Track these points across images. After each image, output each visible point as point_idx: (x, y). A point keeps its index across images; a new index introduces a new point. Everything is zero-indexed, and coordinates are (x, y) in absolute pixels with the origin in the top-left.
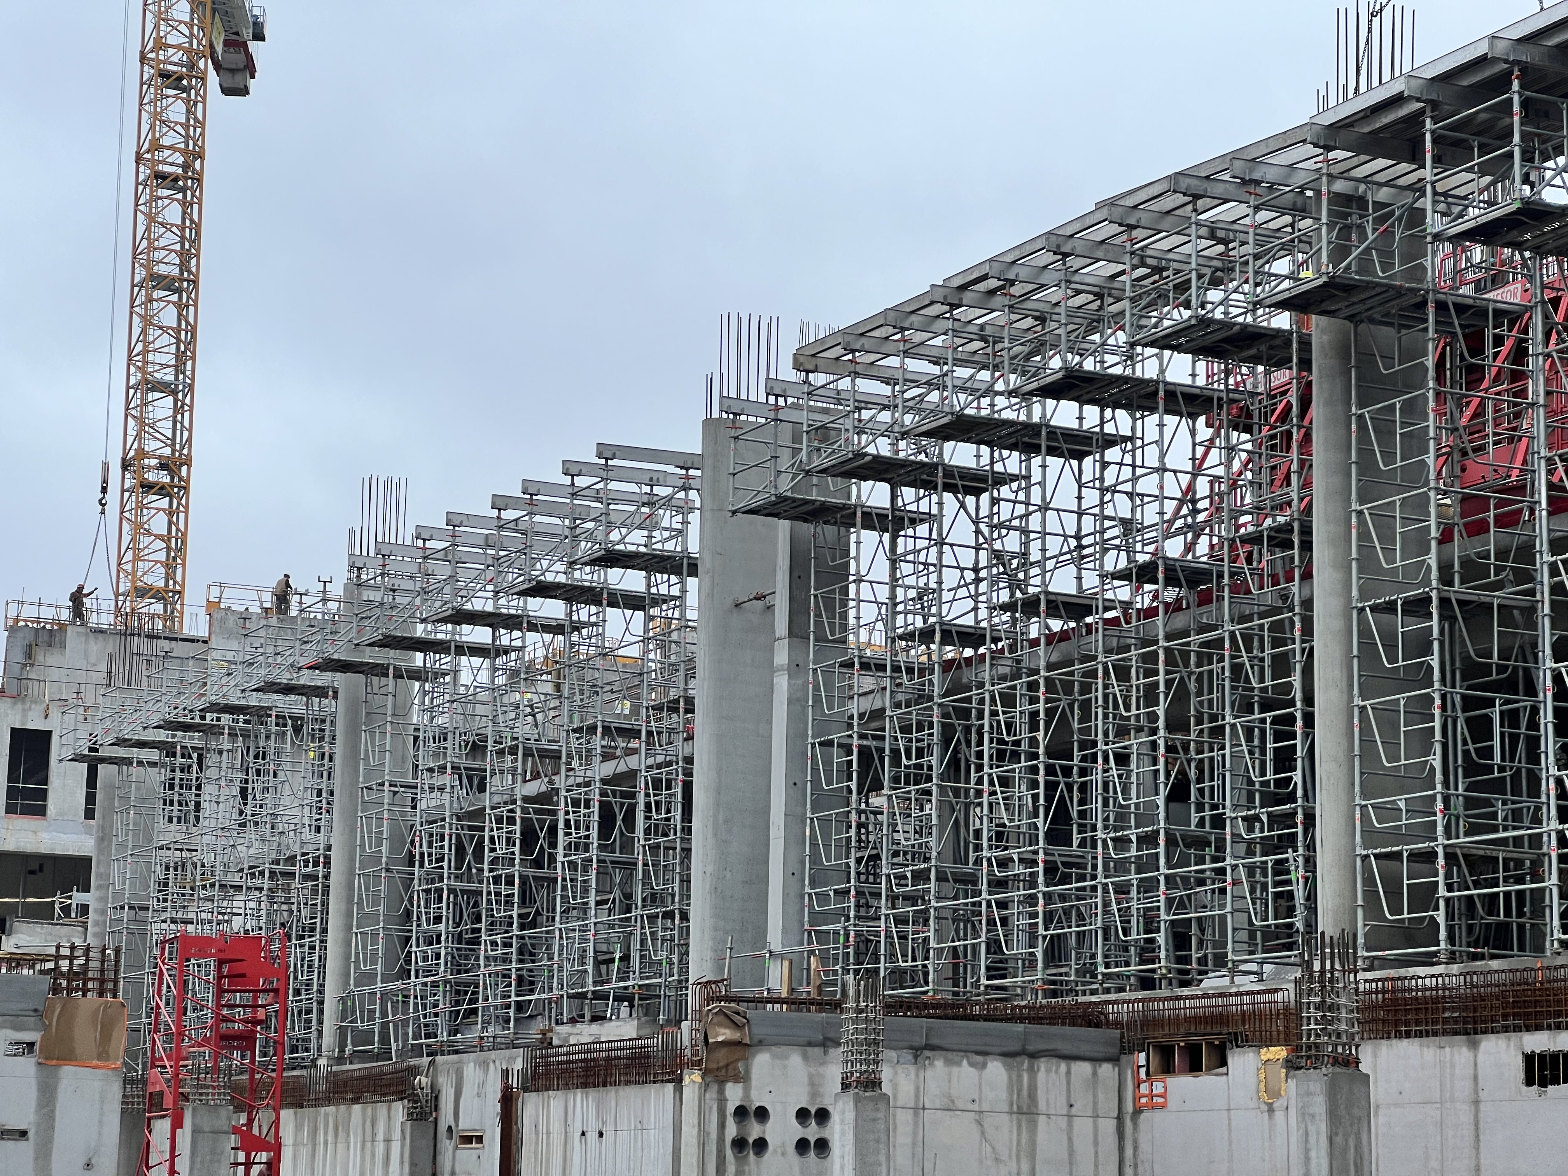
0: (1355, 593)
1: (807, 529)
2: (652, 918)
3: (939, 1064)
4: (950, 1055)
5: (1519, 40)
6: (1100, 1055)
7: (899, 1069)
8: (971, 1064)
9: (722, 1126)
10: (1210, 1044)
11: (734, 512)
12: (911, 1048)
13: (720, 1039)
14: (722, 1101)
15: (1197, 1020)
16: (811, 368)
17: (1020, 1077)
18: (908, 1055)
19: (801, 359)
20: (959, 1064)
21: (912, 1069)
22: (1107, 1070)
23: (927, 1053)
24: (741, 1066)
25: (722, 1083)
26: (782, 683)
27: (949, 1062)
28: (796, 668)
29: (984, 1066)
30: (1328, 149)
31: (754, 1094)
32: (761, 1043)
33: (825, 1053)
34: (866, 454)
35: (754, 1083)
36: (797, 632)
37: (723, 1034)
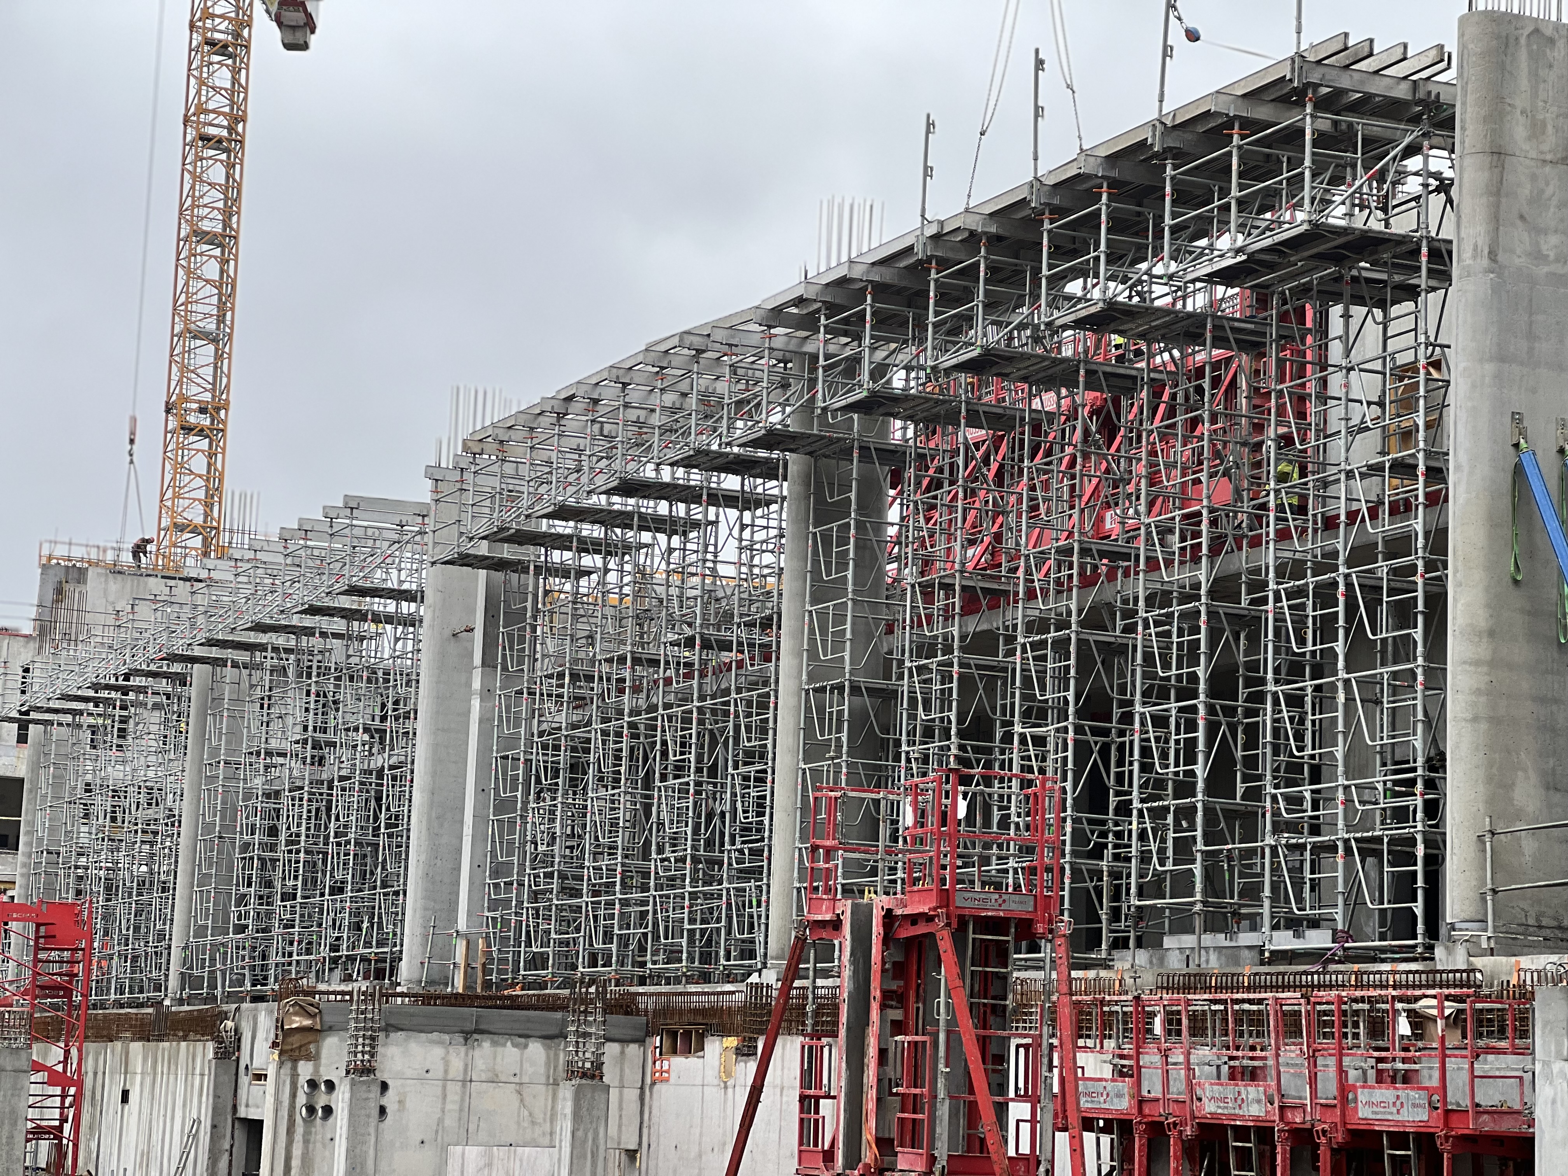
0: (804, 677)
1: (499, 576)
3: (486, 1045)
4: (496, 1037)
5: (873, 264)
6: (629, 1037)
7: (451, 1049)
8: (514, 1045)
9: (294, 1095)
10: (697, 1032)
11: (433, 563)
12: (462, 1032)
13: (294, 1026)
14: (294, 1076)
16: (478, 450)
17: (557, 1056)
18: (459, 1038)
19: (470, 444)
20: (504, 1045)
21: (463, 1049)
22: (633, 1049)
23: (476, 1036)
24: (312, 1048)
25: (295, 1061)
27: (494, 1044)
28: (487, 693)
29: (526, 1046)
31: (322, 1069)
32: (330, 1028)
33: (387, 1036)
35: (324, 1060)
36: (488, 662)
37: (298, 1022)
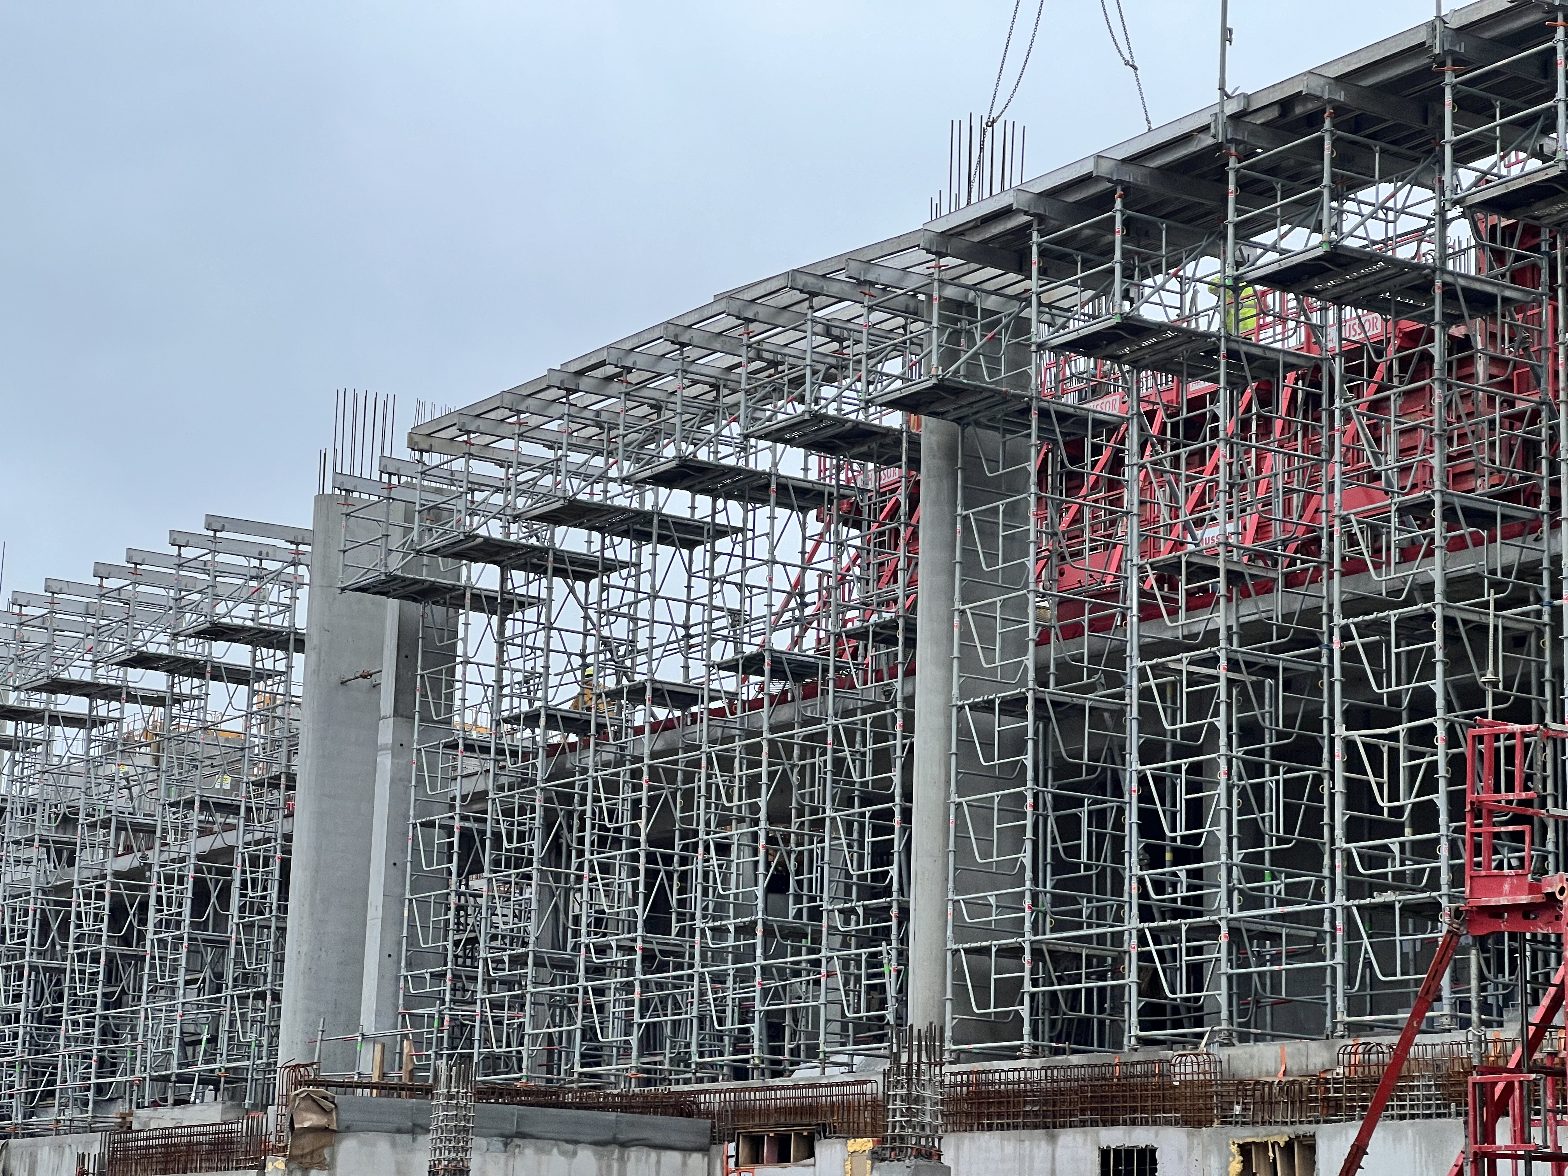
0: (955, 691)
1: (415, 608)
2: (243, 999)
3: (529, 1152)
4: (540, 1143)
5: (1123, 161)
6: (688, 1145)
7: (488, 1156)
8: (562, 1153)
10: (799, 1135)
11: (343, 589)
12: (502, 1136)
13: (306, 1125)
15: (786, 1111)
16: (426, 447)
17: (609, 1167)
18: (497, 1143)
19: (416, 438)
20: (549, 1152)
21: (502, 1157)
22: (697, 1160)
23: (517, 1141)
24: (326, 1153)
25: (306, 1170)
26: (385, 762)
27: (540, 1151)
28: (400, 747)
29: (574, 1154)
30: (940, 255)
32: (348, 1129)
33: (414, 1140)
34: (477, 536)
35: (339, 1170)
36: (402, 711)
37: (310, 1119)
